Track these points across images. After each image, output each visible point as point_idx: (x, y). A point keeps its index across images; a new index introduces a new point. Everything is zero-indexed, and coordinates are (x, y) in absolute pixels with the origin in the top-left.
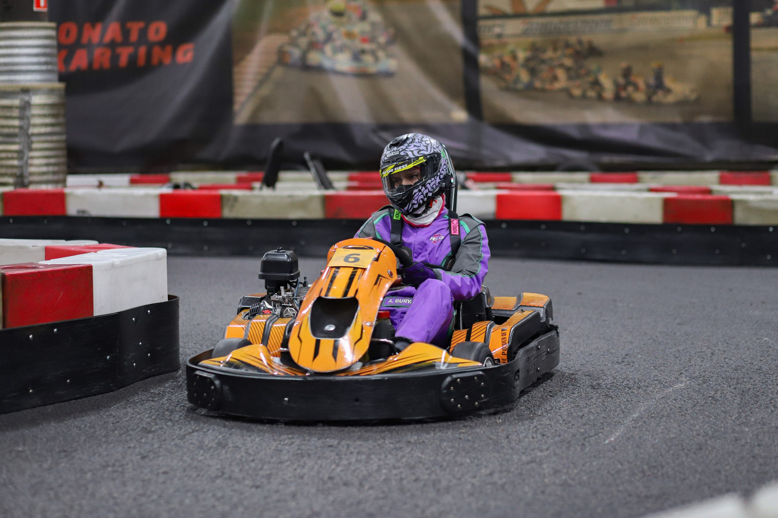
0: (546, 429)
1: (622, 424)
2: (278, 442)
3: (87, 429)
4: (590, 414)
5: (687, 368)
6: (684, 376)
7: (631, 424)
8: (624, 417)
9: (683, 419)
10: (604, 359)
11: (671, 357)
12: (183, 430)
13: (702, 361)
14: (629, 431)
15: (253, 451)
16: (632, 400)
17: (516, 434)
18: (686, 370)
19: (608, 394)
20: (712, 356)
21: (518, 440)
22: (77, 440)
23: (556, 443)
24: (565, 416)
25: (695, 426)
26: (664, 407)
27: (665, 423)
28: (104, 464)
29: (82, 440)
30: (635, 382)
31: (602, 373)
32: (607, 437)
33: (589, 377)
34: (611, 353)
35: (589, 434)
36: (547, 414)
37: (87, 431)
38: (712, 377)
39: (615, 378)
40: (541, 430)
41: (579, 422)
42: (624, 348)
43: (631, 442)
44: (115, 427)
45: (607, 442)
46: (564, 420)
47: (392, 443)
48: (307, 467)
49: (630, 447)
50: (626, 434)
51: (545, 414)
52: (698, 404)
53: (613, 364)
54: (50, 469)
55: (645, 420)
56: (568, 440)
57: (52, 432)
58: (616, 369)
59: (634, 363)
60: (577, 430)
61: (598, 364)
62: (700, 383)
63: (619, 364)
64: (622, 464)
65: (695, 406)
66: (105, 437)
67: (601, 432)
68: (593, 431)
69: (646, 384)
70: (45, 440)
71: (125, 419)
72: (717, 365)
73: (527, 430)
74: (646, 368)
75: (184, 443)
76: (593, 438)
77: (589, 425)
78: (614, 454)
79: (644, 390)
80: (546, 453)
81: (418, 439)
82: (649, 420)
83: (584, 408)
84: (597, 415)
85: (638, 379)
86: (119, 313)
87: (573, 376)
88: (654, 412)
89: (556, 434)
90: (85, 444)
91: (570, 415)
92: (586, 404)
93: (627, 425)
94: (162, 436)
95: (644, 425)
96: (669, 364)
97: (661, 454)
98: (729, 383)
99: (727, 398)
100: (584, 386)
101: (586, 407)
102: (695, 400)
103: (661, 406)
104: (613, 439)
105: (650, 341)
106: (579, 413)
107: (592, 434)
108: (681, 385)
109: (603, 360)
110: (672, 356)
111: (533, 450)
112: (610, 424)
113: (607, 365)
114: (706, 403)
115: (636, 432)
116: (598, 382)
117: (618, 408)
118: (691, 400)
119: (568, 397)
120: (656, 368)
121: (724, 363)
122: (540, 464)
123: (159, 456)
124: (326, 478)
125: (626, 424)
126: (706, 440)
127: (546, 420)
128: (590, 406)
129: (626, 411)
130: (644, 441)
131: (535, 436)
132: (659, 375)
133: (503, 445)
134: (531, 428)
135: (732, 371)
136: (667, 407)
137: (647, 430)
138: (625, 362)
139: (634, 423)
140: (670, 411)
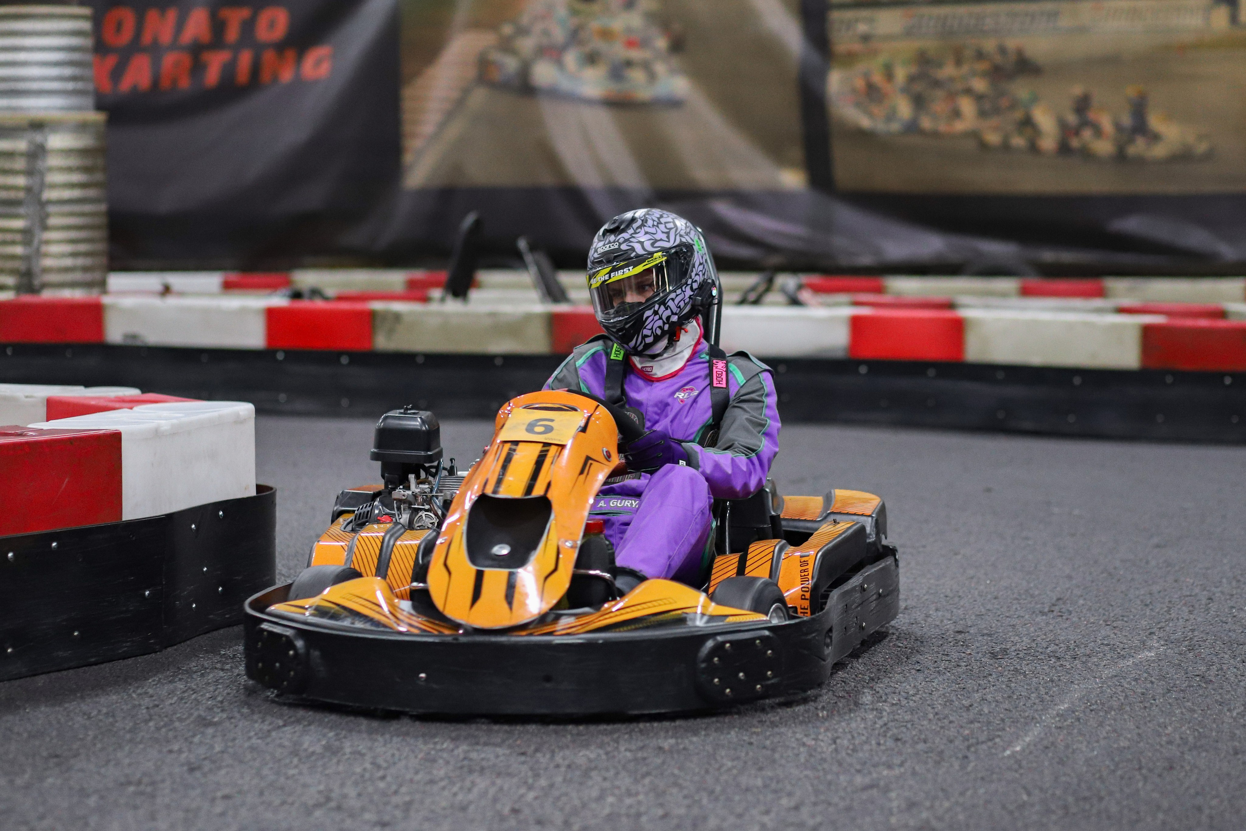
0: (904, 730)
1: (1039, 723)
2: (431, 746)
3: (101, 717)
4: (984, 703)
5: (1163, 624)
6: (1155, 637)
7: (1053, 721)
8: (1042, 710)
9: (1146, 714)
10: (1018, 606)
11: (1136, 604)
12: (267, 723)
13: (1190, 611)
14: (1048, 735)
15: (386, 761)
16: (1059, 680)
17: (849, 736)
18: (1160, 628)
19: (1019, 668)
20: (1209, 604)
21: (851, 747)
22: (81, 736)
23: (917, 754)
24: (938, 706)
25: (1165, 727)
26: (1115, 693)
27: (1113, 722)
28: (123, 779)
29: (89, 738)
30: (1068, 647)
31: (1013, 631)
32: (1010, 744)
33: (989, 638)
34: (1032, 596)
35: (977, 738)
36: (908, 702)
37: (101, 720)
38: (1205, 641)
39: (1034, 640)
40: (895, 731)
41: (963, 716)
42: (1056, 588)
43: (1050, 755)
44: (151, 716)
45: (1008, 752)
46: (937, 714)
47: (630, 751)
48: (475, 790)
49: (1046, 763)
50: (1042, 739)
51: (904, 702)
52: (1175, 689)
53: (1034, 615)
54: (27, 787)
55: (1079, 715)
56: (939, 750)
57: (40, 722)
58: (1038, 624)
59: (1070, 613)
60: (958, 732)
61: (1007, 615)
62: (1182, 650)
63: (1043, 615)
64: (1029, 794)
65: (1169, 691)
66: (130, 731)
67: (999, 736)
68: (985, 733)
69: (1088, 652)
70: (25, 735)
71: (170, 701)
72: (1217, 619)
73: (869, 730)
74: (1091, 624)
75: (267, 744)
76: (984, 747)
77: (979, 722)
78: (1017, 776)
79: (1084, 663)
80: (897, 771)
81: (677, 744)
82: (1085, 715)
83: (974, 691)
84: (996, 706)
85: (1075, 642)
86: (165, 515)
87: (960, 636)
88: (1096, 702)
89: (919, 739)
90: (95, 745)
91: (948, 704)
92: (979, 685)
93: (1045, 724)
94: (230, 731)
95: (1077, 723)
96: (1132, 617)
97: (1101, 777)
98: (1233, 652)
99: (1226, 679)
100: (978, 653)
101: (978, 691)
102: (1170, 681)
103: (1109, 691)
104: (1018, 748)
105: (1104, 575)
106: (964, 702)
107: (982, 738)
108: (1150, 654)
109: (1016, 609)
110: (1139, 602)
111: (875, 766)
112: (1018, 722)
113: (1022, 617)
114: (1190, 687)
115: (1061, 737)
116: (1004, 647)
117: (1033, 693)
118: (1164, 681)
119: (949, 672)
120: (1109, 623)
121: (1229, 615)
122: (887, 790)
123: (219, 768)
124: (506, 810)
125: (1044, 721)
126: (1183, 753)
127: (906, 712)
128: (985, 689)
129: (1048, 698)
130: (1074, 752)
131: (882, 742)
132: (1112, 636)
133: (824, 756)
134: (877, 726)
135: (1240, 631)
136: (1119, 693)
137: (1080, 733)
138: (1055, 613)
139: (1059, 721)
140: (1124, 699)
